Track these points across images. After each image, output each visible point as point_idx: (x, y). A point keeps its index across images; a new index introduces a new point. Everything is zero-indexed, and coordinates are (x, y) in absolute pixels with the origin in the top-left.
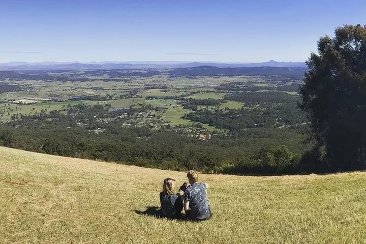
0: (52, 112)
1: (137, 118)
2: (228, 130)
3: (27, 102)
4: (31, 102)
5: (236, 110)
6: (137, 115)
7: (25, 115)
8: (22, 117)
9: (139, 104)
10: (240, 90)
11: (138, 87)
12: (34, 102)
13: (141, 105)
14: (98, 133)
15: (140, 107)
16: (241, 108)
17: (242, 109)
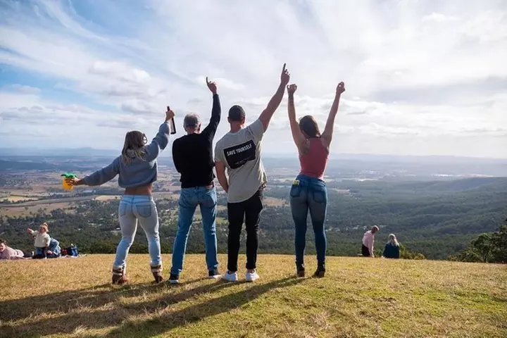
0: (53, 212)
1: (163, 215)
2: (266, 231)
3: (16, 199)
4: (23, 199)
5: (275, 208)
6: (164, 212)
7: (14, 218)
8: (10, 220)
9: (165, 199)
10: (281, 184)
11: (164, 179)
12: (27, 199)
13: (168, 200)
14: (116, 235)
15: (167, 202)
16: (281, 206)
17: (283, 207)
